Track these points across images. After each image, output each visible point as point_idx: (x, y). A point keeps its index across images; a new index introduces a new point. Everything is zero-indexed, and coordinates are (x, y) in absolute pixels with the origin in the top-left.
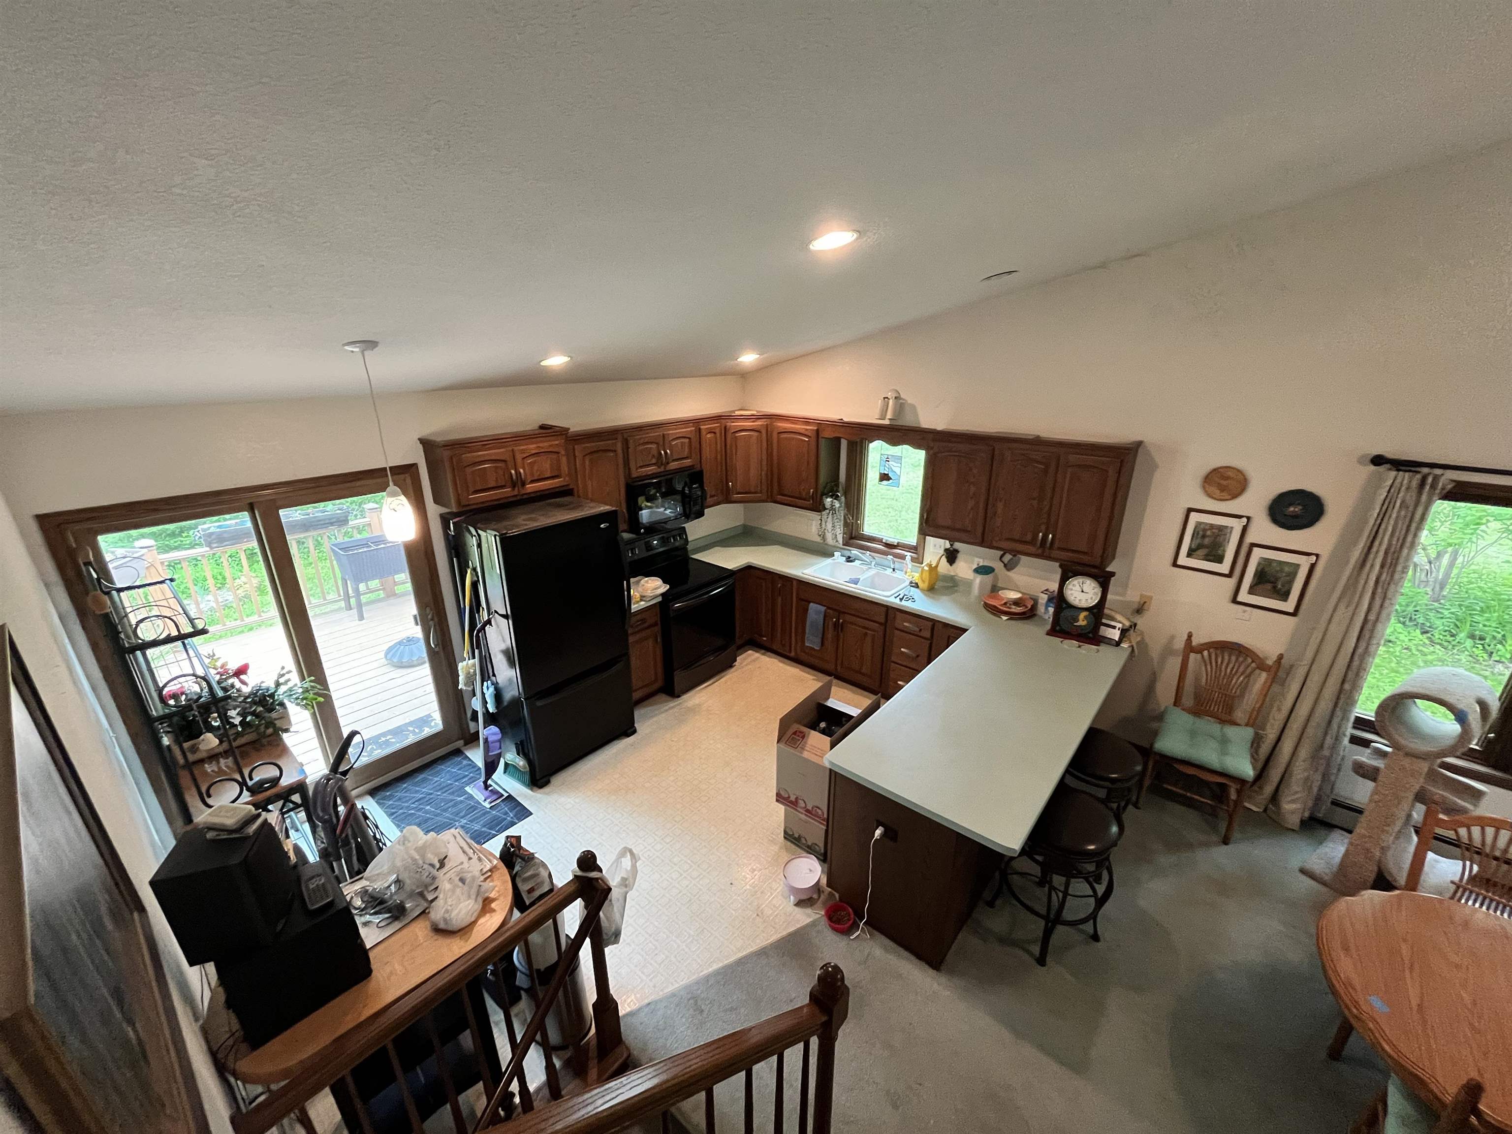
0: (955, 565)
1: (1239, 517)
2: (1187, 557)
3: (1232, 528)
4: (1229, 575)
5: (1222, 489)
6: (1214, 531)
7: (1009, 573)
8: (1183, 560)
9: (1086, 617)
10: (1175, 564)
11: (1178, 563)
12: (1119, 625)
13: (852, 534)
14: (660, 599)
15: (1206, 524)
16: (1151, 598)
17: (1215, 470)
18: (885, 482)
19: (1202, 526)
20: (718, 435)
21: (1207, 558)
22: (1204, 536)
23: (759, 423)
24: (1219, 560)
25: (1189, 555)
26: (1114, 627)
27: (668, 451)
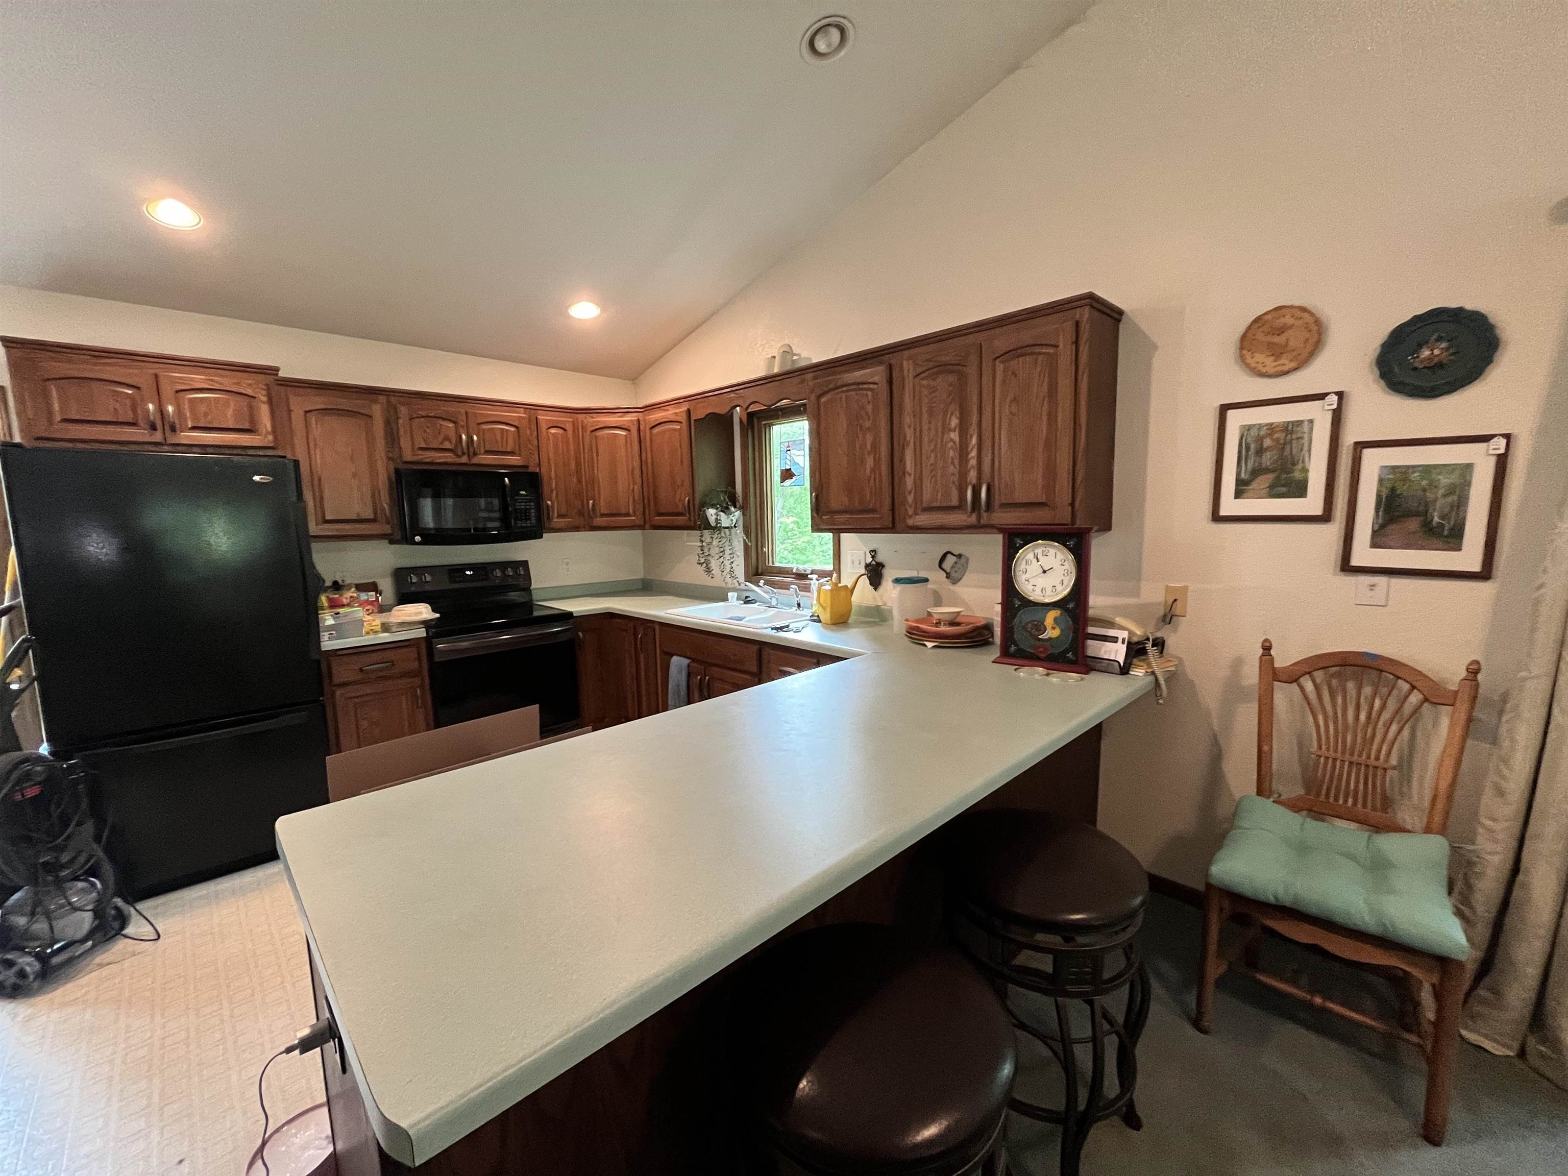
0: (881, 589)
1: (1321, 397)
2: (1236, 498)
3: (1311, 421)
4: (1325, 517)
5: (1277, 352)
6: (1276, 436)
7: (952, 587)
8: (1230, 506)
9: (1056, 620)
10: (1217, 517)
11: (1223, 512)
12: (1124, 634)
13: (757, 568)
14: (421, 633)
15: (1260, 426)
16: (1185, 588)
17: (1256, 320)
18: (788, 482)
19: (1254, 433)
20: (570, 432)
21: (1274, 492)
22: (1260, 452)
23: (628, 418)
24: (1300, 490)
25: (1238, 494)
26: (1114, 640)
27: (475, 438)
